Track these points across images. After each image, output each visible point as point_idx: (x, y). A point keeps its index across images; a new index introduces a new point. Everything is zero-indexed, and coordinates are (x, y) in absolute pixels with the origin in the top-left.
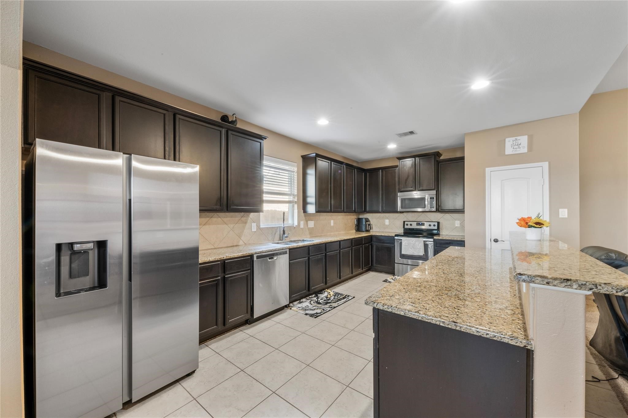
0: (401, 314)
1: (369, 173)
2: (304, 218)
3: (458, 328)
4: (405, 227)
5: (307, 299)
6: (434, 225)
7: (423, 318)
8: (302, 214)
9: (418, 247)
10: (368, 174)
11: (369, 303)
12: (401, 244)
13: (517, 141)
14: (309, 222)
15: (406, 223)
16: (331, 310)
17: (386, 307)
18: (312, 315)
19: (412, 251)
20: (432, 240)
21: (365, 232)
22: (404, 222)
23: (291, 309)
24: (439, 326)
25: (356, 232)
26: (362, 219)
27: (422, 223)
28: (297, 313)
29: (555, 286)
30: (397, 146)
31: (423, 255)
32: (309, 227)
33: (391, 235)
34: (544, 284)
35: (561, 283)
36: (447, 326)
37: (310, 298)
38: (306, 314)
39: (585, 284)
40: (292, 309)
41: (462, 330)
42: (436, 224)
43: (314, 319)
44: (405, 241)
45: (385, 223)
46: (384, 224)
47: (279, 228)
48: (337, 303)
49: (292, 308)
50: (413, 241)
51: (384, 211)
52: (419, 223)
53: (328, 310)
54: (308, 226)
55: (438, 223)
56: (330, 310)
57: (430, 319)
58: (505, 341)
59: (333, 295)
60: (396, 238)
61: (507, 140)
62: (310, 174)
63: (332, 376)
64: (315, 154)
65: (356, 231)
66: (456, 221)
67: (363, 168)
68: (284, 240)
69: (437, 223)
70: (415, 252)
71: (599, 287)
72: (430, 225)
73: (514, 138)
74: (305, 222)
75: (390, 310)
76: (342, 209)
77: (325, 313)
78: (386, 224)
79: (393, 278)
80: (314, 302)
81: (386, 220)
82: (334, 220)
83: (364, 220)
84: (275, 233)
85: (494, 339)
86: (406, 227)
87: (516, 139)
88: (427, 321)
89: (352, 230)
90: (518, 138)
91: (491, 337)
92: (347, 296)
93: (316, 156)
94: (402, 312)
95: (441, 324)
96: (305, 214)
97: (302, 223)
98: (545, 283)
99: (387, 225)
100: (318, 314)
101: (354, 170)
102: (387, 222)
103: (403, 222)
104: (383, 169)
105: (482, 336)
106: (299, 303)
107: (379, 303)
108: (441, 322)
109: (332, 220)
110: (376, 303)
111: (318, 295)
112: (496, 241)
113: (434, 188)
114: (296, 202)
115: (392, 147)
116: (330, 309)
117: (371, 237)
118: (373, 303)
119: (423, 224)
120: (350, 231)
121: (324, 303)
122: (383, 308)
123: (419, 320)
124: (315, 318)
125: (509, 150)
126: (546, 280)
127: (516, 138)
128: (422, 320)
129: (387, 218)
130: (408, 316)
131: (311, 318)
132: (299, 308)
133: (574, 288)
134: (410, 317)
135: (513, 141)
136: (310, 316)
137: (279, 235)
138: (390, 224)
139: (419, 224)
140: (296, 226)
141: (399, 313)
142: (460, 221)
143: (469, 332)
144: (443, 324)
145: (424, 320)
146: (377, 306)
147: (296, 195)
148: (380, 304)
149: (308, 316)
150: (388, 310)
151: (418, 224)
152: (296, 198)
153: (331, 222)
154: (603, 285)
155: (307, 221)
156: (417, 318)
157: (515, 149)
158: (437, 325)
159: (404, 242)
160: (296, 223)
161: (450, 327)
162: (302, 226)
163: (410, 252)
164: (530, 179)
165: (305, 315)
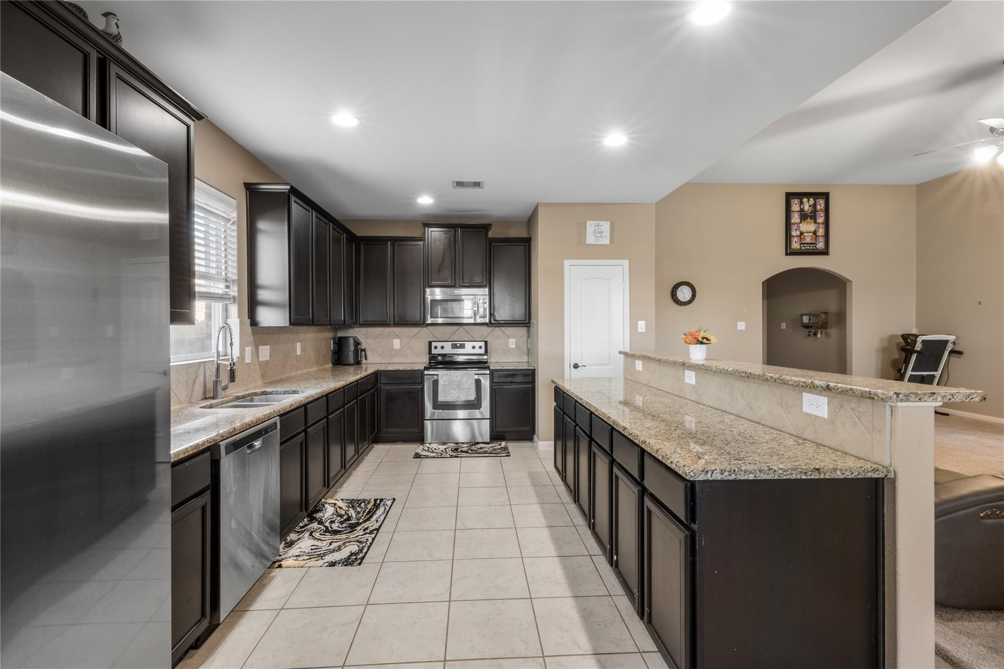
0: (751, 478)
1: (363, 244)
2: (252, 337)
3: (822, 476)
4: (433, 353)
5: (298, 532)
6: (480, 347)
7: (780, 475)
8: (249, 329)
9: (467, 387)
10: (363, 246)
11: (697, 475)
12: (436, 383)
13: (599, 227)
14: (261, 347)
15: (434, 344)
16: (375, 536)
17: (726, 474)
18: (348, 562)
19: (456, 394)
20: (488, 372)
21: (354, 366)
22: (430, 343)
23: (280, 566)
24: (801, 480)
25: (333, 367)
26: (347, 338)
27: (460, 344)
28: (305, 570)
29: (925, 401)
30: (434, 200)
31: (474, 399)
32: (261, 359)
33: (416, 369)
34: (916, 401)
35: (929, 397)
36: (809, 478)
37: (301, 527)
38: (332, 564)
39: (946, 395)
40: (284, 565)
41: (827, 477)
42: (482, 344)
43: (358, 567)
44: (444, 377)
45: (393, 347)
46: (392, 349)
47: (202, 365)
48: (372, 520)
49: (284, 563)
50: (457, 376)
51: (395, 323)
52: (456, 344)
53: (370, 540)
54: (258, 358)
55: (486, 343)
56: (373, 539)
57: (789, 474)
58: (868, 476)
59: (349, 507)
60: (426, 372)
61: (589, 223)
62: (263, 231)
63: (506, 655)
64: (288, 187)
65: (333, 364)
66: (510, 339)
67: (354, 232)
68: (220, 396)
69: (484, 343)
70: (461, 396)
71: (955, 397)
72: (474, 347)
73: (597, 222)
74: (254, 348)
75: (733, 477)
76: (327, 318)
77: (369, 547)
78: (395, 347)
79: (426, 449)
80: (320, 534)
81: (395, 340)
82: (301, 342)
83: (351, 340)
84: (195, 382)
85: (859, 477)
86: (434, 351)
87: (598, 225)
88: (785, 477)
89: (327, 363)
90: (601, 223)
91: (855, 476)
92: (378, 502)
93: (289, 192)
94: (752, 475)
95: (803, 477)
96: (254, 327)
97: (248, 350)
98: (918, 400)
99: (397, 349)
100: (356, 554)
101: (342, 236)
102: (397, 344)
103: (428, 343)
104: (396, 240)
105: (847, 477)
106: (286, 547)
107: (713, 471)
108: (803, 474)
109: (298, 342)
110: (710, 473)
111: (314, 515)
112: (576, 366)
113: (485, 284)
114: (234, 298)
115: (425, 201)
116: (373, 536)
117: (377, 374)
118: (704, 473)
119: (462, 346)
120: (325, 364)
121: (346, 527)
122: (723, 477)
123: (775, 479)
124: (360, 564)
125: (590, 239)
126: (919, 397)
127: (598, 222)
128: (779, 478)
129: (398, 337)
130: (760, 478)
131: (349, 567)
132: (299, 559)
133: (939, 401)
134: (763, 478)
135: (595, 226)
136: (346, 565)
137: (202, 385)
138: (402, 348)
139: (456, 346)
140: (238, 358)
141: (746, 477)
142: (516, 340)
143: (833, 477)
144: (805, 476)
145: (782, 478)
146: (711, 476)
147: (233, 281)
148: (716, 471)
149: (339, 568)
150: (730, 478)
151: (454, 346)
152: (236, 288)
153: (296, 347)
154: (957, 394)
155: (256, 347)
156: (772, 478)
157: (597, 238)
158: (798, 479)
159: (443, 380)
160: (236, 353)
161: (813, 477)
162: (248, 360)
163: (453, 395)
164: (610, 280)
165: (330, 566)
